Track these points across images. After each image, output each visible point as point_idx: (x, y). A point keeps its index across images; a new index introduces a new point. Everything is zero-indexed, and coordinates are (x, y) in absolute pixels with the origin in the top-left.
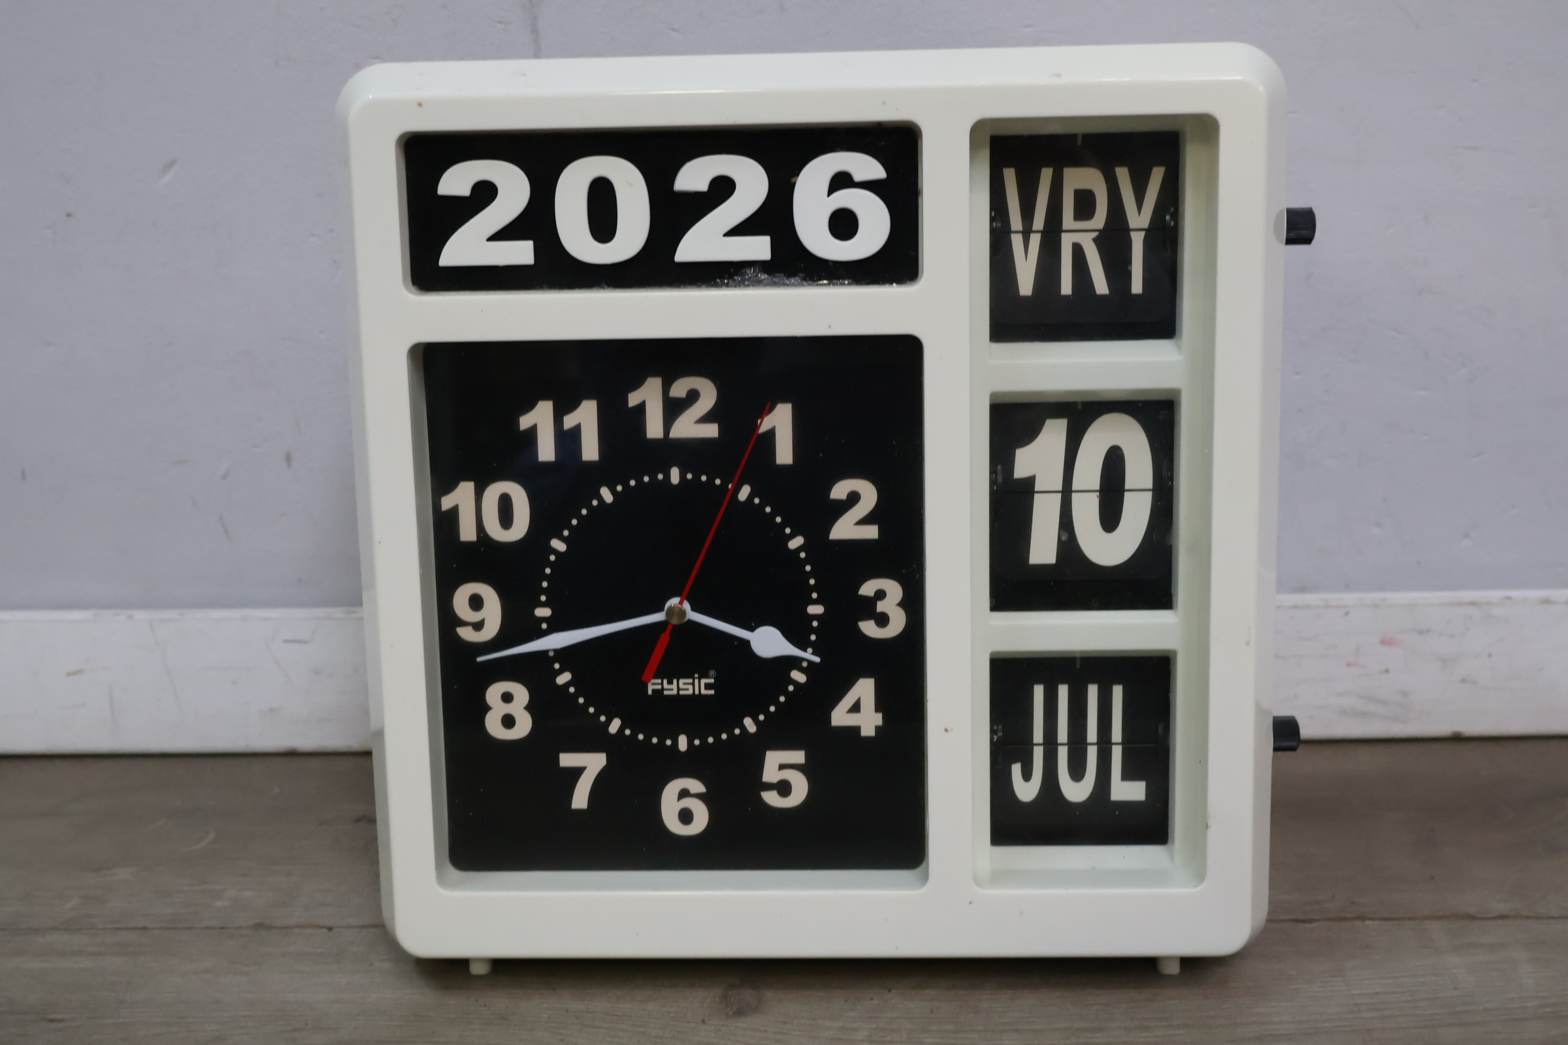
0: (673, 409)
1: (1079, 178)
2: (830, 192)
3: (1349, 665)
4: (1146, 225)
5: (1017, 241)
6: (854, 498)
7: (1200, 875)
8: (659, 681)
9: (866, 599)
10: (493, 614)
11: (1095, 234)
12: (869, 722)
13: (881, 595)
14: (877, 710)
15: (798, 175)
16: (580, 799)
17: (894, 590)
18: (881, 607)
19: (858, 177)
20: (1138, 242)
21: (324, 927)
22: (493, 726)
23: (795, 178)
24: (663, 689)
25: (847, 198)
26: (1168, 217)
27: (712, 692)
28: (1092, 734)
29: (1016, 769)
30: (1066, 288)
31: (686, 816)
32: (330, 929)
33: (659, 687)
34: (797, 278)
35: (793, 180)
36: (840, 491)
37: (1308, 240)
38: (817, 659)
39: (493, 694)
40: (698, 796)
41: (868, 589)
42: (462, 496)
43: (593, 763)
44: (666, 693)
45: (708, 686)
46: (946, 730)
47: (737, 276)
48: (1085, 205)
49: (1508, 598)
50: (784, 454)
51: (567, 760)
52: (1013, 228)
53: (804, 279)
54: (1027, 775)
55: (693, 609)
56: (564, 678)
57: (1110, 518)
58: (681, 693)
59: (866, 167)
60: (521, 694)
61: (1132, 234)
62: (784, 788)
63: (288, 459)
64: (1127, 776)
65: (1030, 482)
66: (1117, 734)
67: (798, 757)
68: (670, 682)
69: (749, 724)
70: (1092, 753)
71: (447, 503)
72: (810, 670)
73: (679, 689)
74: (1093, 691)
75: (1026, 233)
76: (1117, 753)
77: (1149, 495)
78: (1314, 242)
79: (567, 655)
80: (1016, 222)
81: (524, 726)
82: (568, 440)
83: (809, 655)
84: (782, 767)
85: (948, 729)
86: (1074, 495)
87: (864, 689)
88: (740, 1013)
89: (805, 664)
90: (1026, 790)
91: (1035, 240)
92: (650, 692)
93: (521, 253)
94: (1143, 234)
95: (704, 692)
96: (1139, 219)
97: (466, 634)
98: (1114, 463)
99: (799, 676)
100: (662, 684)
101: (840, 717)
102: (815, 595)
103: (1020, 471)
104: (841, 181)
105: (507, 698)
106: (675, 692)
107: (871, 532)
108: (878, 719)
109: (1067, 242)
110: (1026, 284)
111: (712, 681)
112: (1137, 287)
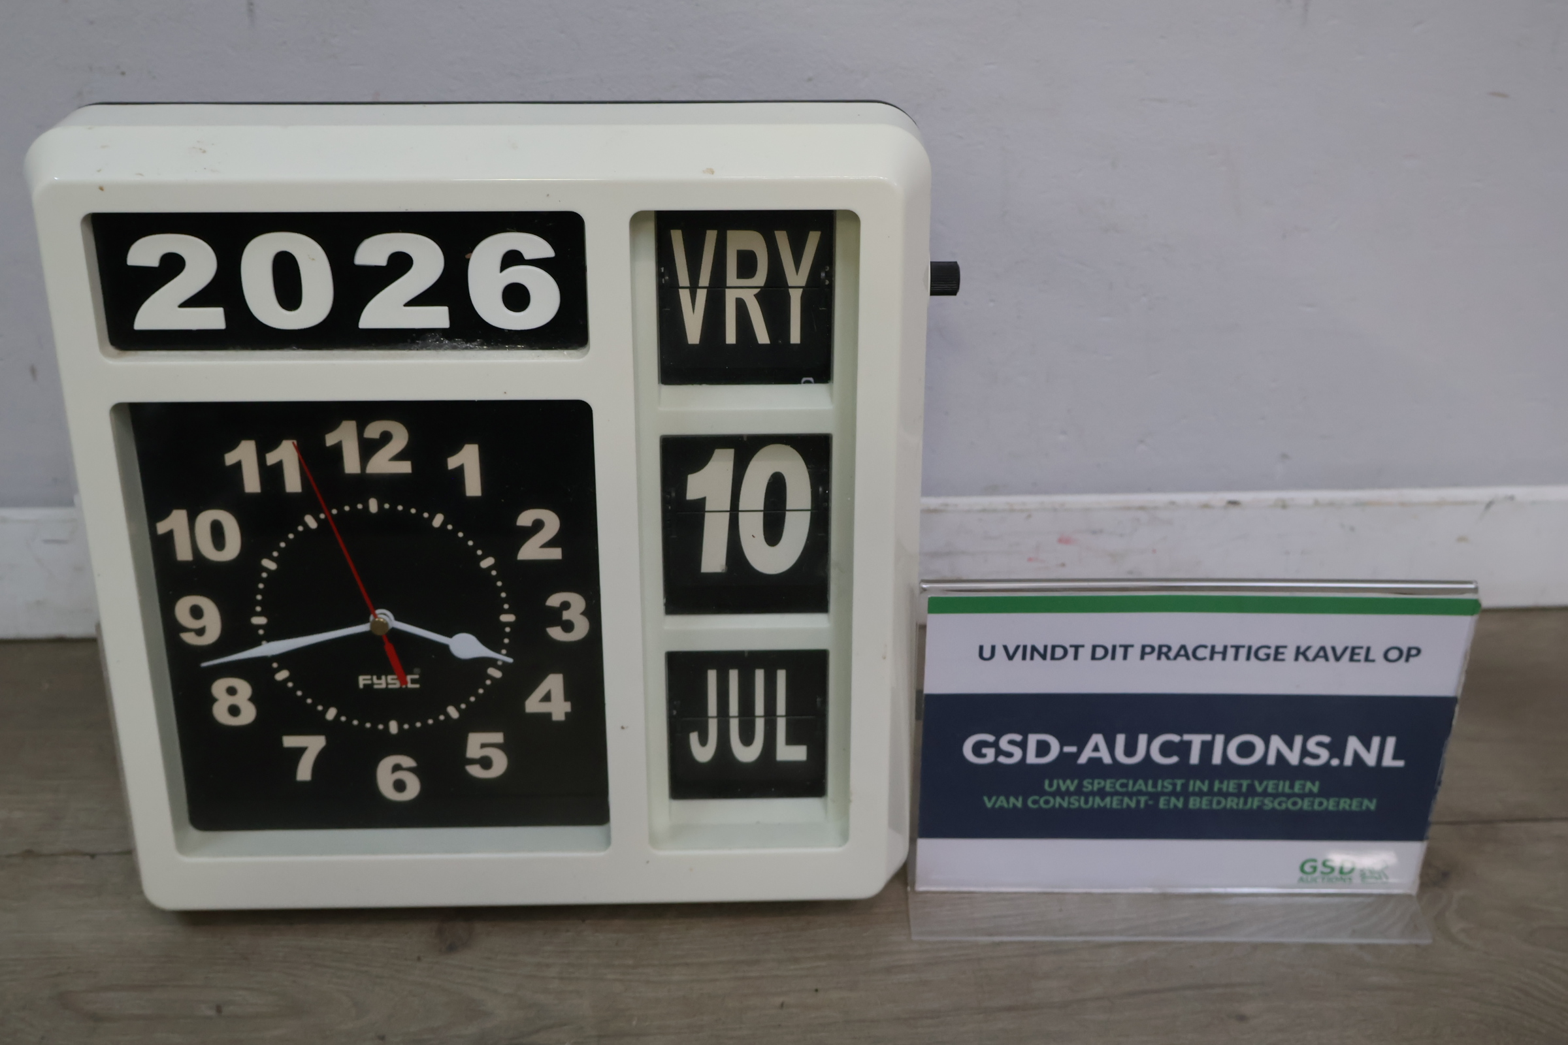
0: (368, 449)
1: (740, 240)
2: (503, 268)
3: (1030, 560)
4: (803, 283)
5: (684, 295)
6: (538, 525)
7: (845, 836)
8: (369, 677)
9: (551, 608)
10: (212, 623)
11: (757, 291)
12: (559, 709)
13: (566, 605)
14: (566, 699)
15: (471, 251)
16: (304, 772)
17: (577, 602)
18: (566, 615)
19: (527, 256)
20: (796, 297)
21: (87, 854)
22: (220, 713)
23: (469, 255)
24: (373, 684)
25: (518, 274)
26: (823, 275)
27: (417, 686)
28: (759, 708)
29: (694, 737)
30: (731, 338)
31: (400, 786)
32: (93, 856)
33: (369, 682)
34: (476, 343)
35: (467, 256)
36: (526, 519)
37: (953, 291)
38: (510, 660)
39: (219, 688)
40: (410, 770)
41: (554, 600)
42: (176, 521)
43: (314, 744)
44: (376, 687)
45: (413, 681)
46: (623, 728)
47: (418, 340)
48: (747, 265)
49: (1173, 503)
50: (473, 487)
51: (290, 741)
52: (681, 284)
53: (482, 345)
54: (703, 741)
55: (397, 619)
56: (282, 675)
57: (773, 532)
58: (390, 686)
59: (536, 246)
60: (244, 689)
61: (791, 291)
62: (486, 763)
63: (33, 371)
64: (791, 740)
65: (701, 502)
66: (781, 707)
67: (498, 738)
68: (379, 678)
69: (453, 712)
70: (760, 725)
71: (162, 527)
72: (504, 667)
73: (387, 684)
74: (760, 675)
75: (694, 288)
76: (781, 725)
77: (808, 514)
78: (958, 294)
79: (284, 659)
80: (683, 278)
81: (248, 714)
82: (272, 475)
83: (503, 657)
84: (483, 746)
85: (624, 726)
86: (741, 514)
87: (554, 683)
88: (452, 949)
89: (500, 663)
90: (703, 753)
91: (702, 295)
92: (361, 686)
93: (213, 318)
94: (801, 290)
95: (410, 686)
96: (797, 278)
97: (189, 638)
98: (776, 487)
99: (496, 673)
100: (372, 679)
101: (533, 705)
102: (506, 606)
103: (692, 494)
104: (512, 259)
105: (232, 691)
106: (384, 686)
107: (556, 554)
108: (567, 707)
109: (731, 297)
110: (694, 332)
111: (416, 677)
112: (795, 337)
